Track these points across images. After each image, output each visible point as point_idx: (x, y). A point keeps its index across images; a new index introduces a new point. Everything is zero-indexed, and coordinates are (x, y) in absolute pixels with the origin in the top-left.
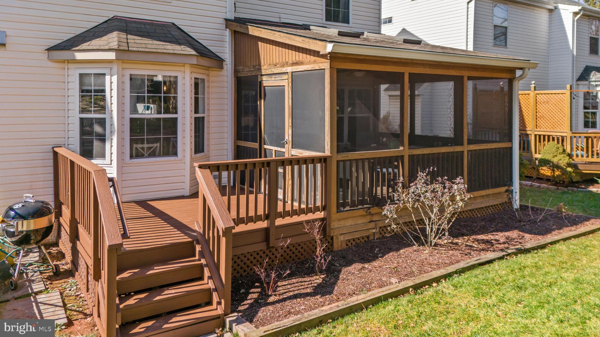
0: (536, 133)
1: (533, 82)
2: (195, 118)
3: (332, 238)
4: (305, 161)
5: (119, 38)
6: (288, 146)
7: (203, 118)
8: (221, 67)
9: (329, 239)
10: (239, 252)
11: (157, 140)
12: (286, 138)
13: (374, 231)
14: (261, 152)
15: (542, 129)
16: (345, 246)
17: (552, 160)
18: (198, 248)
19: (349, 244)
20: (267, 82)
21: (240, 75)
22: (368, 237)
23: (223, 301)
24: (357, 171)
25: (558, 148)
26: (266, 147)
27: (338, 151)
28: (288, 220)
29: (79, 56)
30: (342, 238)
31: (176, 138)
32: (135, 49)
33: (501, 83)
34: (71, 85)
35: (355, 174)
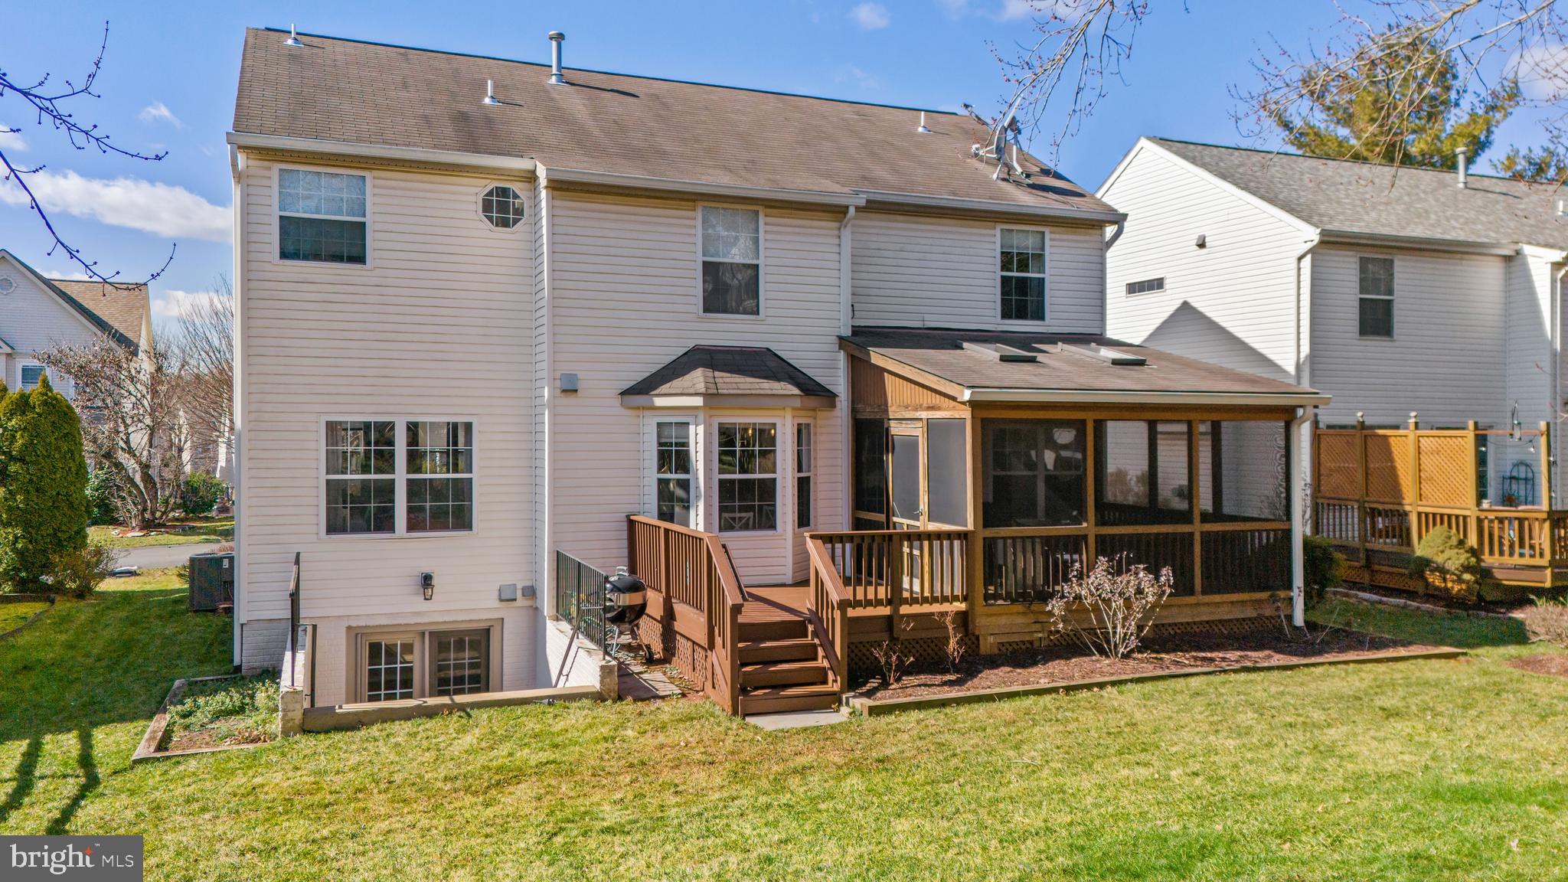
0: (1420, 509)
1: (1413, 414)
2: (799, 479)
3: (977, 638)
4: (939, 536)
5: (706, 377)
6: (924, 518)
7: (808, 478)
8: (833, 405)
9: (973, 639)
10: (856, 639)
11: (750, 508)
12: (921, 507)
13: (1040, 635)
14: (888, 524)
15: (1430, 503)
16: (996, 651)
17: (1435, 559)
18: (810, 628)
19: (1003, 649)
20: (896, 429)
21: (859, 416)
22: (1031, 643)
23: (839, 678)
24: (1015, 554)
25: (1449, 537)
26: (895, 519)
27: (985, 526)
28: (916, 609)
29: (659, 402)
30: (991, 639)
31: (774, 506)
32: (725, 392)
33: (1360, 414)
34: (647, 438)
35: (1010, 558)
